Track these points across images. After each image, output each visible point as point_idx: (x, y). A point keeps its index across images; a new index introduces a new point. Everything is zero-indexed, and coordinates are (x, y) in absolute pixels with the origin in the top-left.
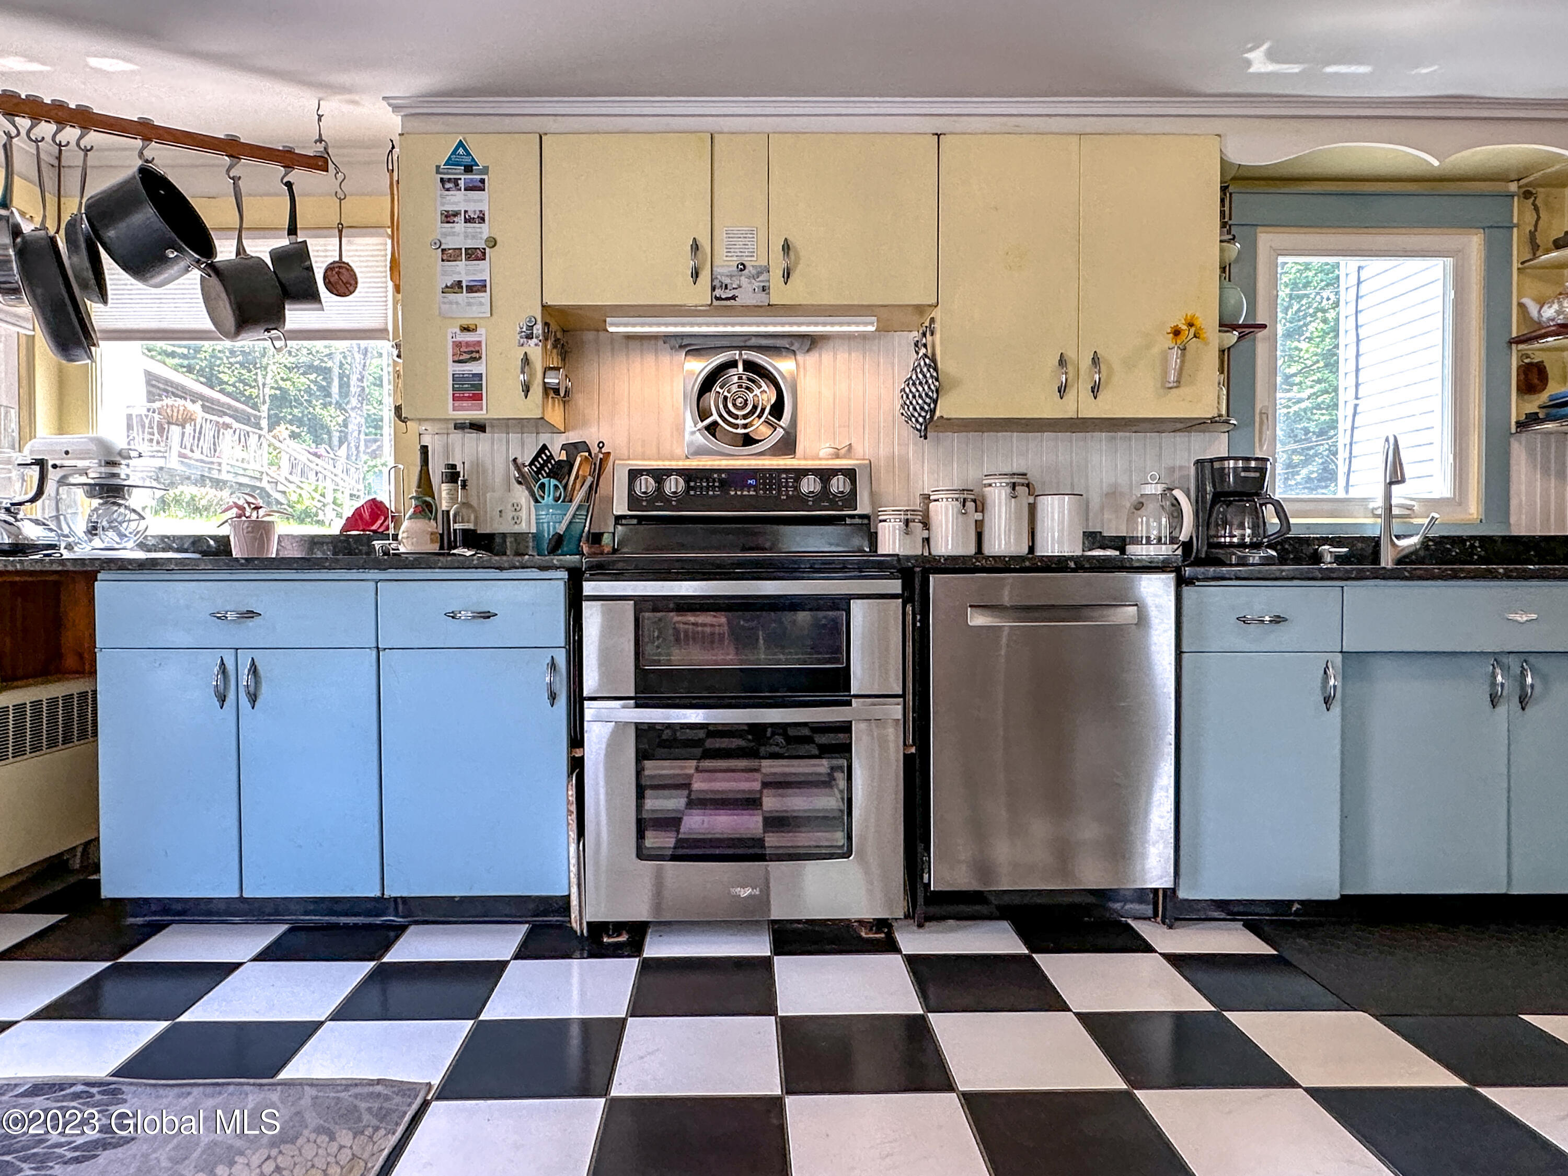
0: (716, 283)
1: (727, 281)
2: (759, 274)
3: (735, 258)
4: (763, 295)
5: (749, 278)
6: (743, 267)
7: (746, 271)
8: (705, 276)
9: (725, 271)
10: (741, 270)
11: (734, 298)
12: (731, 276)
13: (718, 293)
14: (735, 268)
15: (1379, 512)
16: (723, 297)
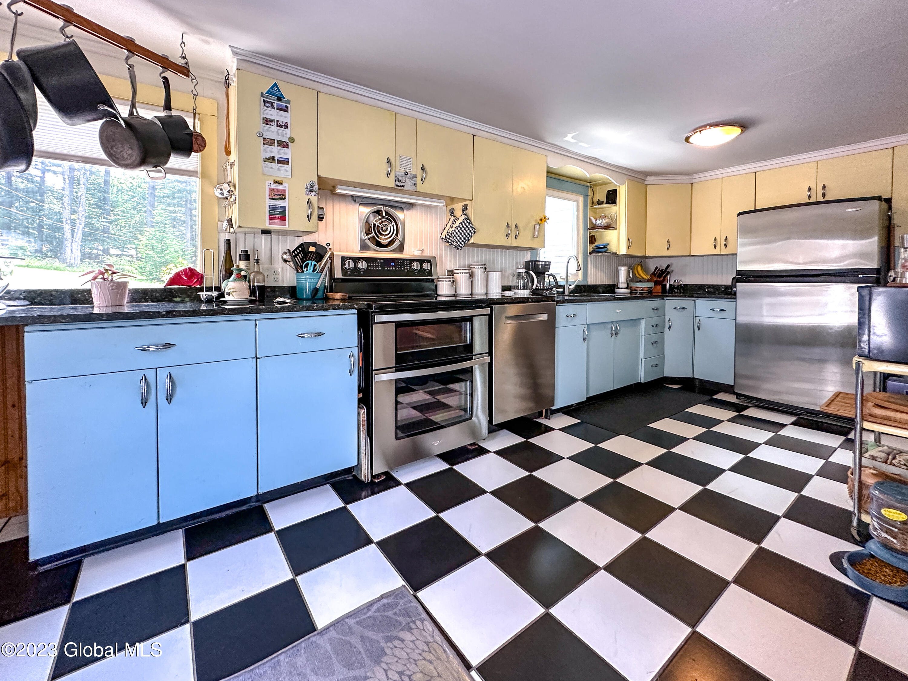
0: (396, 179)
1: (400, 178)
2: (413, 178)
3: (404, 169)
4: (414, 186)
5: (409, 178)
6: (406, 174)
7: (408, 175)
8: (392, 176)
9: (400, 174)
10: (406, 175)
11: (403, 186)
12: (402, 177)
13: (397, 183)
14: (404, 174)
15: (564, 277)
16: (399, 185)
